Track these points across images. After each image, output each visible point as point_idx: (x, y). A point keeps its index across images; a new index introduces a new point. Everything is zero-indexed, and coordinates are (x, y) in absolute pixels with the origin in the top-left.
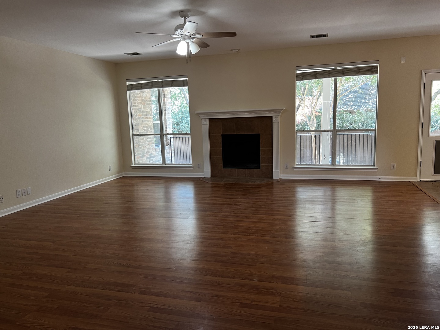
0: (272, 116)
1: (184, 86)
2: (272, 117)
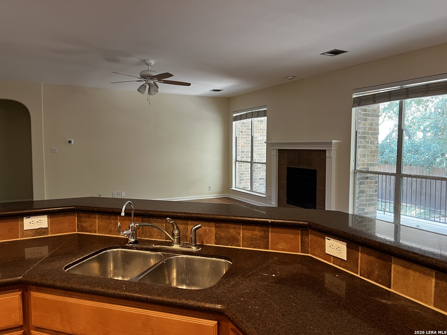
1: (265, 116)
2: (325, 150)
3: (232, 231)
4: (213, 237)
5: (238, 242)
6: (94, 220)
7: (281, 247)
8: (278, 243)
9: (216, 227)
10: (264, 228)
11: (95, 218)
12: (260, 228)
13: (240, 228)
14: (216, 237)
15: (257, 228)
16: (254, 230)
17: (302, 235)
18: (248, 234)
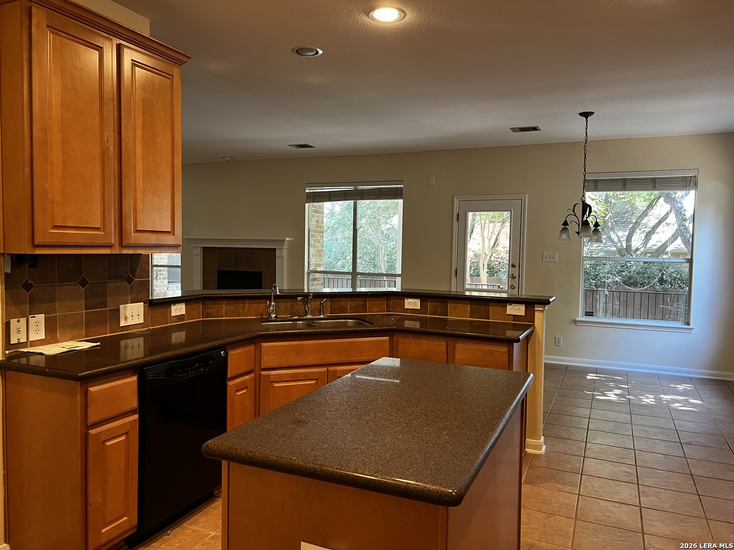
0: (275, 249)
3: (342, 303)
4: (329, 309)
5: (346, 310)
6: (221, 306)
7: (374, 310)
8: (372, 308)
9: (331, 301)
10: (364, 299)
11: (222, 304)
12: (361, 299)
13: (348, 301)
14: (331, 308)
15: (359, 299)
16: (357, 301)
17: (387, 300)
18: (354, 304)
